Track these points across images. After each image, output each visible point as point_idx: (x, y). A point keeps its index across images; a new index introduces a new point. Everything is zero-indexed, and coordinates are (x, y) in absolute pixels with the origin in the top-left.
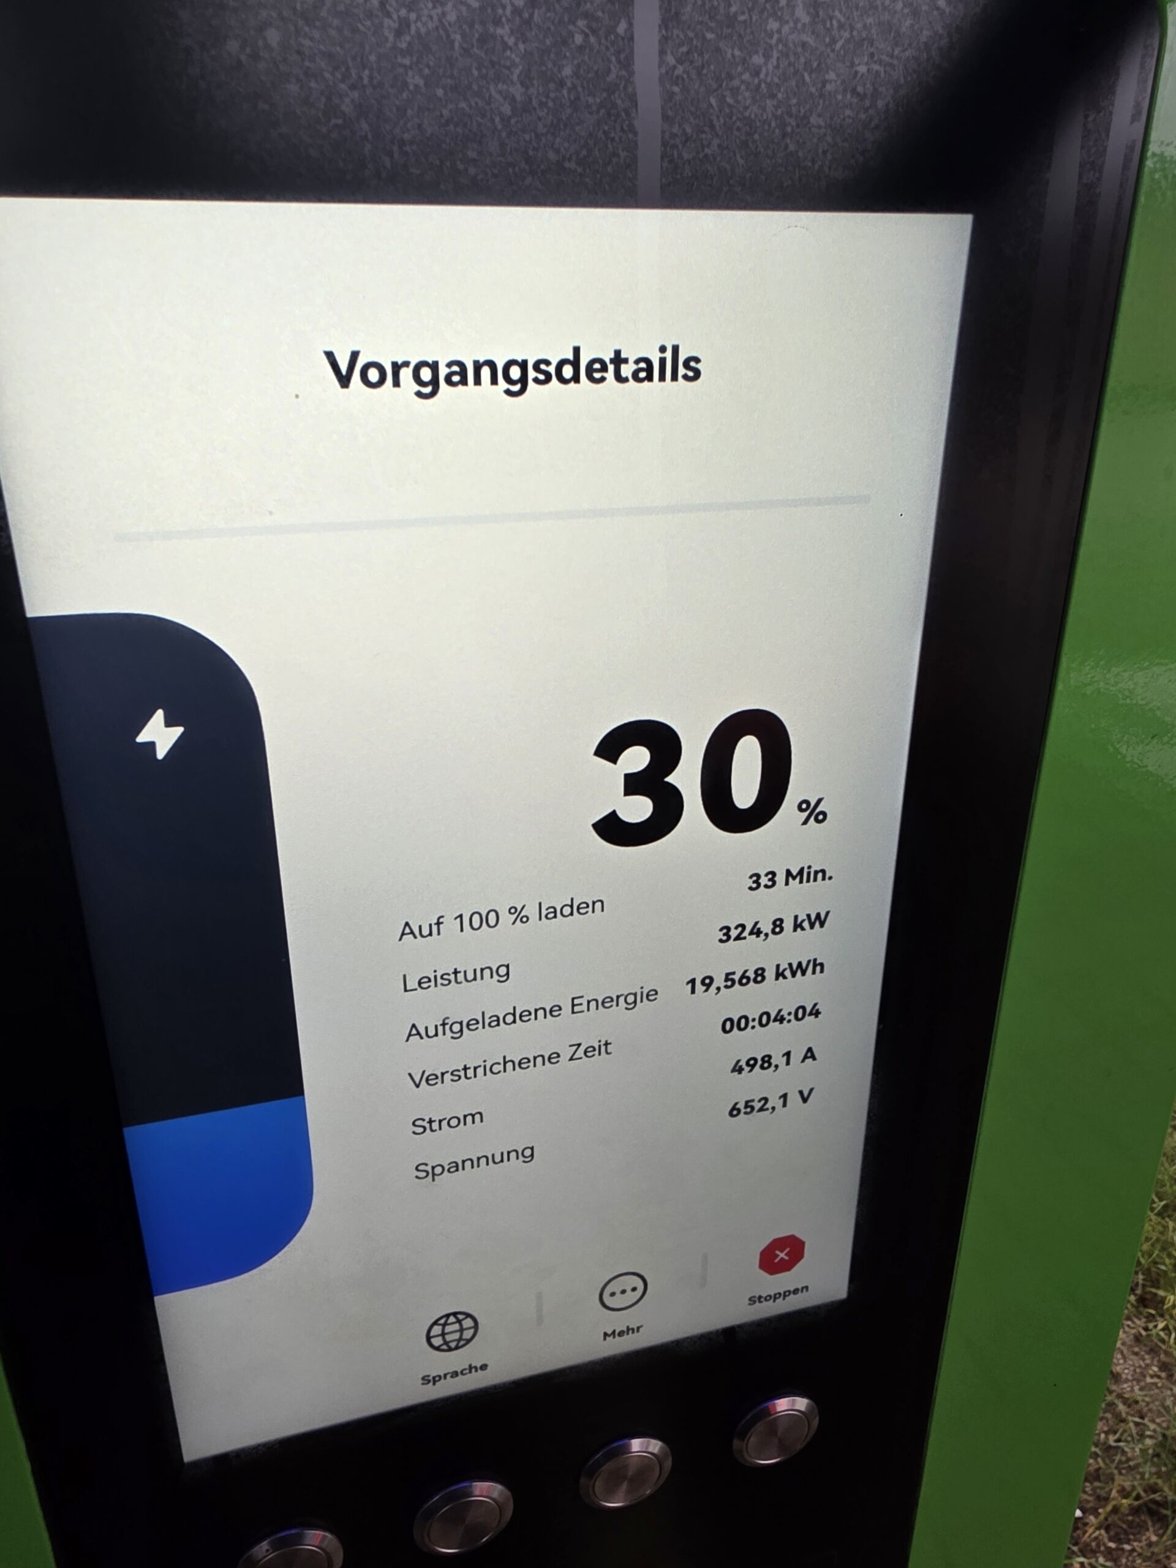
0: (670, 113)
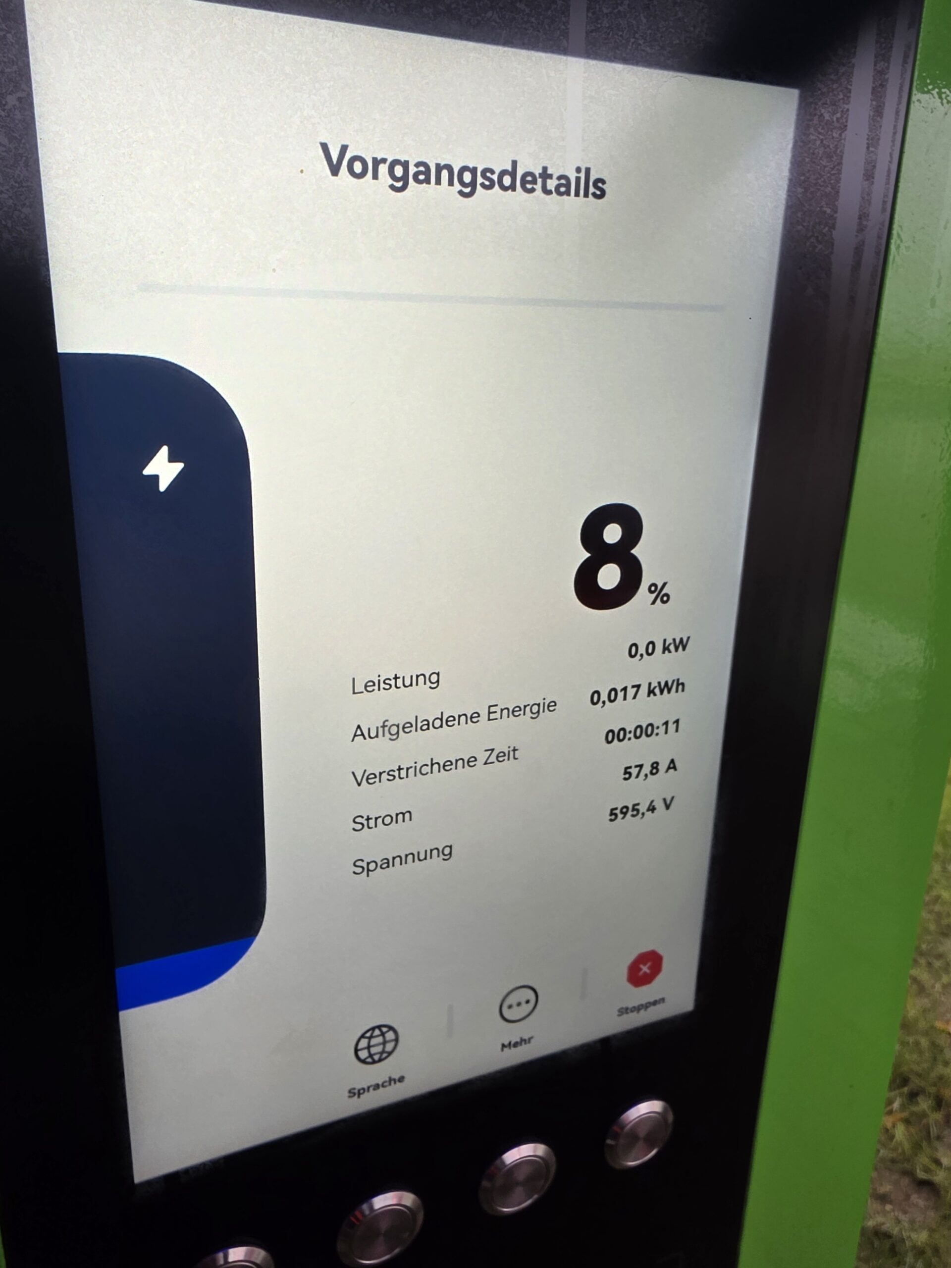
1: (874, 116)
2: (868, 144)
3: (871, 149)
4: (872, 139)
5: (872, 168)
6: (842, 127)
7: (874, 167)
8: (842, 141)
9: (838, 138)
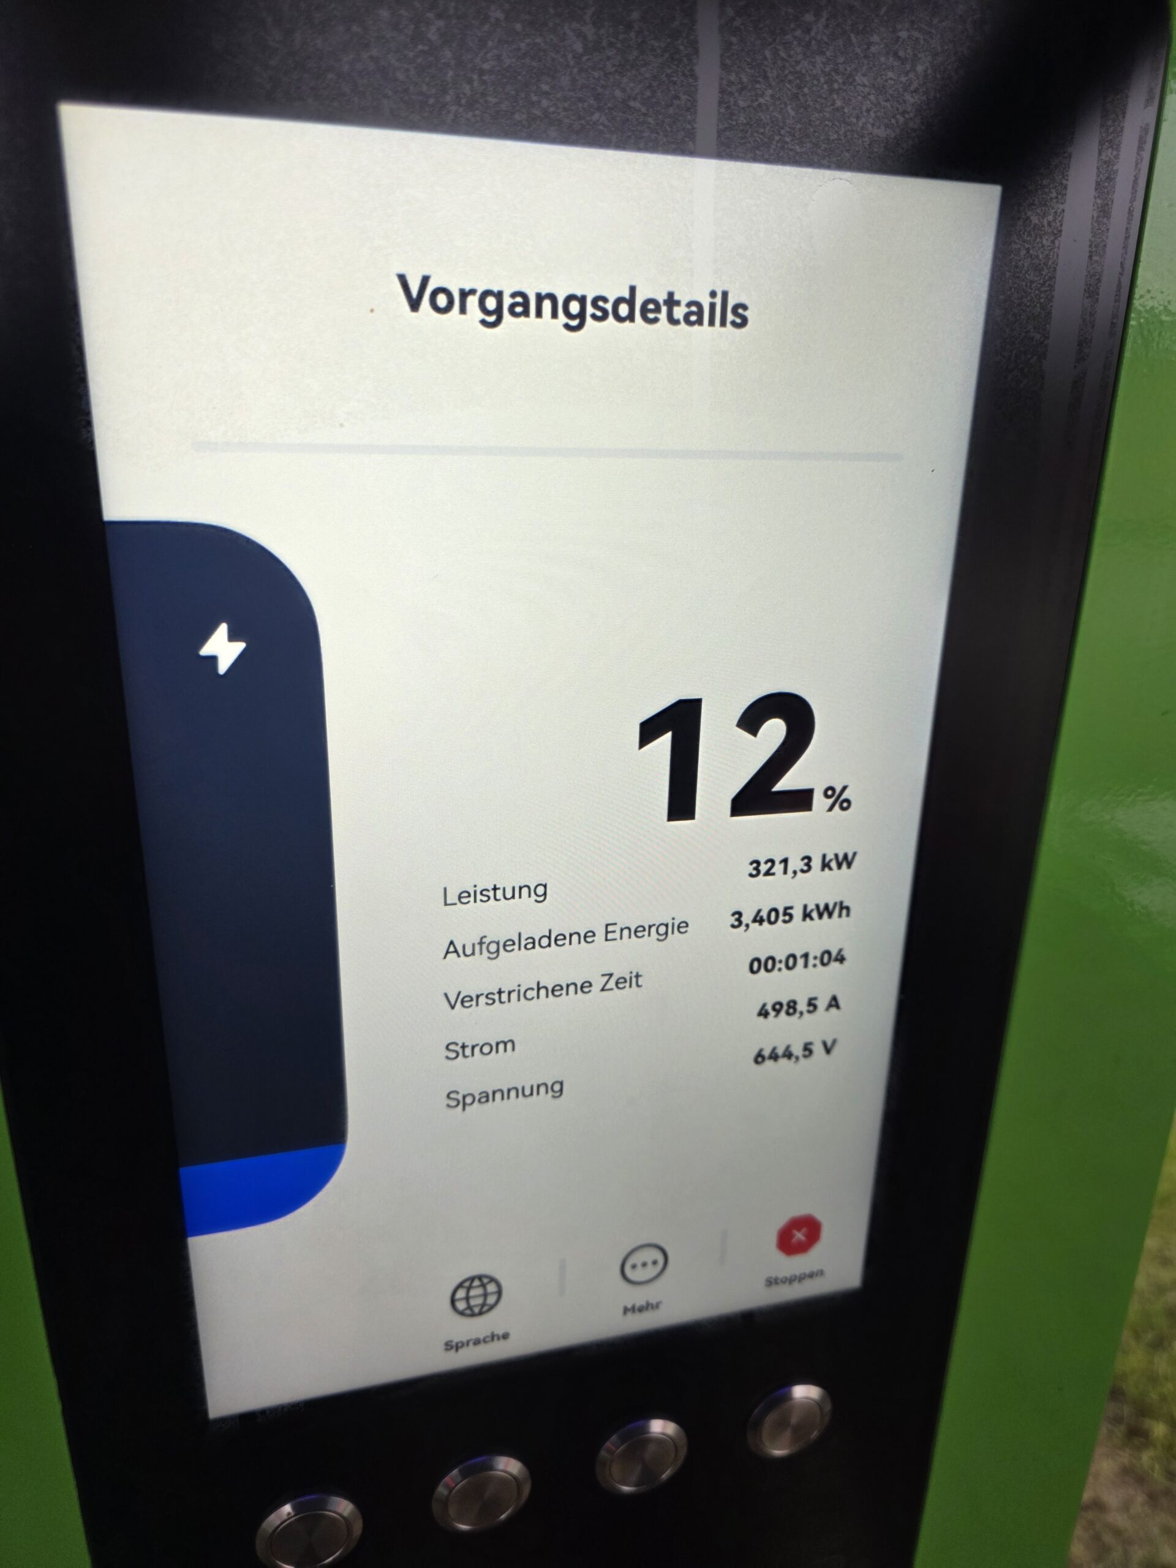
0: (728, 62)
1: (1098, 217)
2: (1090, 252)
3: (1095, 258)
4: (1096, 246)
5: (1096, 282)
6: (1055, 232)
7: (1099, 280)
8: (1056, 250)
9: (1050, 246)
